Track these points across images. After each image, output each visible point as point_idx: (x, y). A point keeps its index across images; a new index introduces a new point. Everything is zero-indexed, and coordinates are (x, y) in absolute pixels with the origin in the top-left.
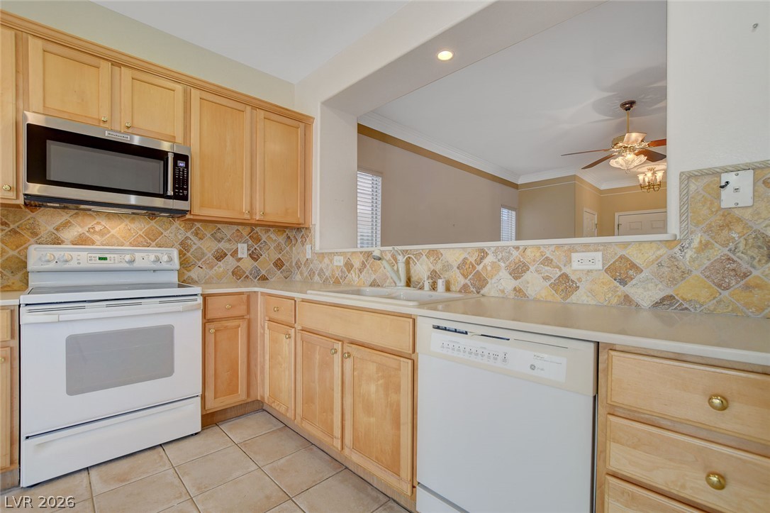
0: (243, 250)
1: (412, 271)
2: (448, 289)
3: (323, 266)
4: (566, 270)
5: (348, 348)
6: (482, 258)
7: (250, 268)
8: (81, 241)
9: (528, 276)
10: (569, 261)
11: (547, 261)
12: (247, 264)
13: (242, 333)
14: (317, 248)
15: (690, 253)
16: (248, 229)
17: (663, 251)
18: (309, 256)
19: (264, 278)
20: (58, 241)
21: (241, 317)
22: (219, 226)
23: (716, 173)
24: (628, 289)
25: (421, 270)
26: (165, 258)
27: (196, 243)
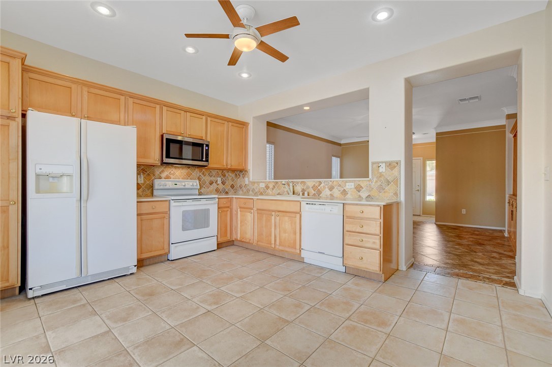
0: (219, 180)
1: (295, 189)
2: (308, 195)
3: (254, 187)
4: (345, 188)
5: (277, 213)
6: (320, 184)
7: (222, 188)
8: (167, 177)
9: (334, 190)
10: (346, 186)
11: (340, 186)
12: (221, 187)
13: (229, 213)
14: (251, 180)
15: (373, 183)
16: (221, 171)
17: (368, 183)
18: (247, 182)
19: (227, 193)
20: (160, 178)
21: (228, 207)
22: (211, 170)
23: (378, 163)
24: (360, 194)
25: (299, 188)
26: (195, 184)
27: (203, 178)
